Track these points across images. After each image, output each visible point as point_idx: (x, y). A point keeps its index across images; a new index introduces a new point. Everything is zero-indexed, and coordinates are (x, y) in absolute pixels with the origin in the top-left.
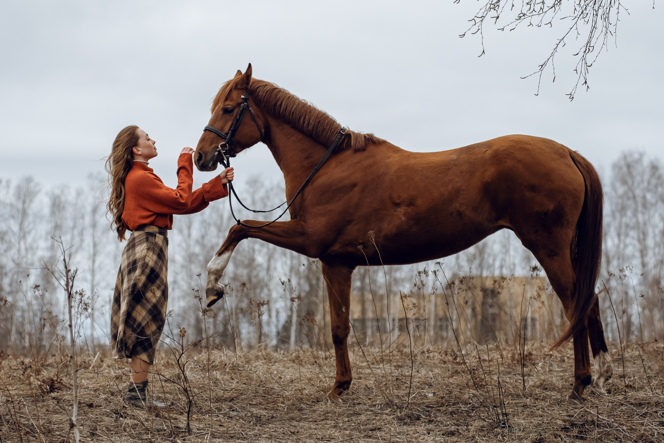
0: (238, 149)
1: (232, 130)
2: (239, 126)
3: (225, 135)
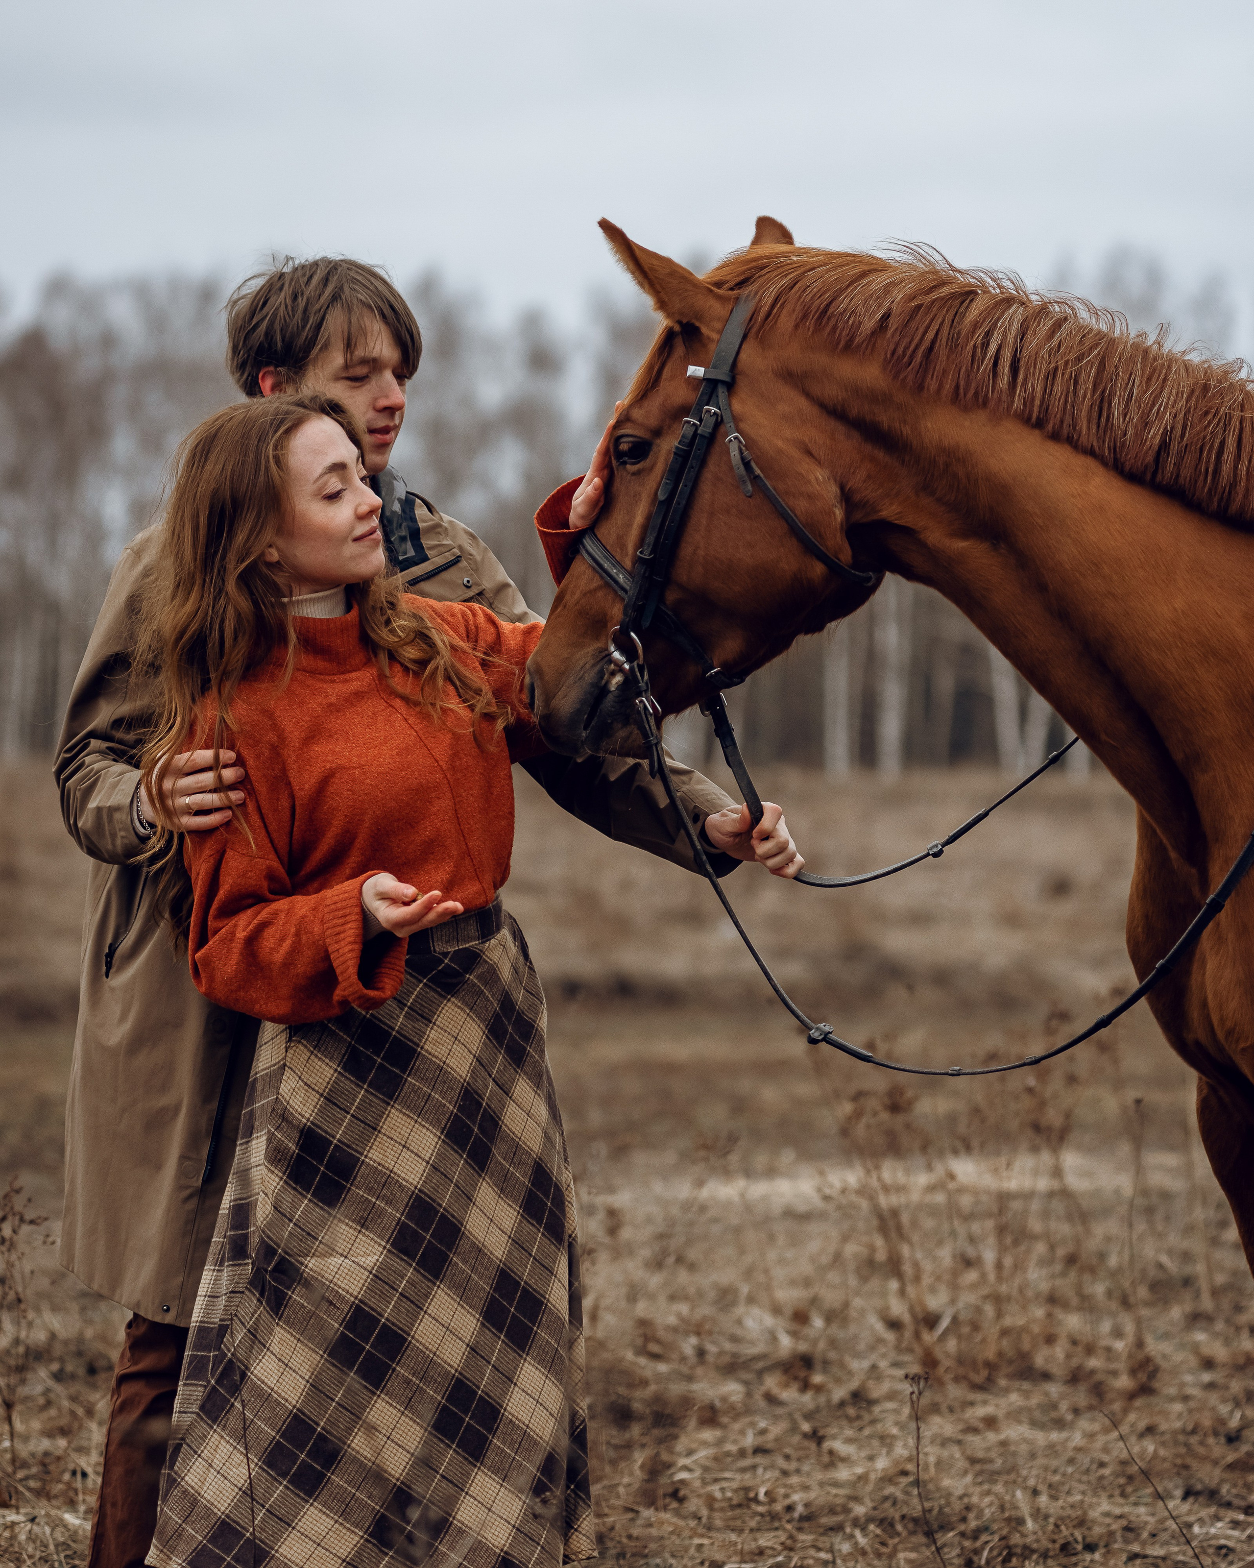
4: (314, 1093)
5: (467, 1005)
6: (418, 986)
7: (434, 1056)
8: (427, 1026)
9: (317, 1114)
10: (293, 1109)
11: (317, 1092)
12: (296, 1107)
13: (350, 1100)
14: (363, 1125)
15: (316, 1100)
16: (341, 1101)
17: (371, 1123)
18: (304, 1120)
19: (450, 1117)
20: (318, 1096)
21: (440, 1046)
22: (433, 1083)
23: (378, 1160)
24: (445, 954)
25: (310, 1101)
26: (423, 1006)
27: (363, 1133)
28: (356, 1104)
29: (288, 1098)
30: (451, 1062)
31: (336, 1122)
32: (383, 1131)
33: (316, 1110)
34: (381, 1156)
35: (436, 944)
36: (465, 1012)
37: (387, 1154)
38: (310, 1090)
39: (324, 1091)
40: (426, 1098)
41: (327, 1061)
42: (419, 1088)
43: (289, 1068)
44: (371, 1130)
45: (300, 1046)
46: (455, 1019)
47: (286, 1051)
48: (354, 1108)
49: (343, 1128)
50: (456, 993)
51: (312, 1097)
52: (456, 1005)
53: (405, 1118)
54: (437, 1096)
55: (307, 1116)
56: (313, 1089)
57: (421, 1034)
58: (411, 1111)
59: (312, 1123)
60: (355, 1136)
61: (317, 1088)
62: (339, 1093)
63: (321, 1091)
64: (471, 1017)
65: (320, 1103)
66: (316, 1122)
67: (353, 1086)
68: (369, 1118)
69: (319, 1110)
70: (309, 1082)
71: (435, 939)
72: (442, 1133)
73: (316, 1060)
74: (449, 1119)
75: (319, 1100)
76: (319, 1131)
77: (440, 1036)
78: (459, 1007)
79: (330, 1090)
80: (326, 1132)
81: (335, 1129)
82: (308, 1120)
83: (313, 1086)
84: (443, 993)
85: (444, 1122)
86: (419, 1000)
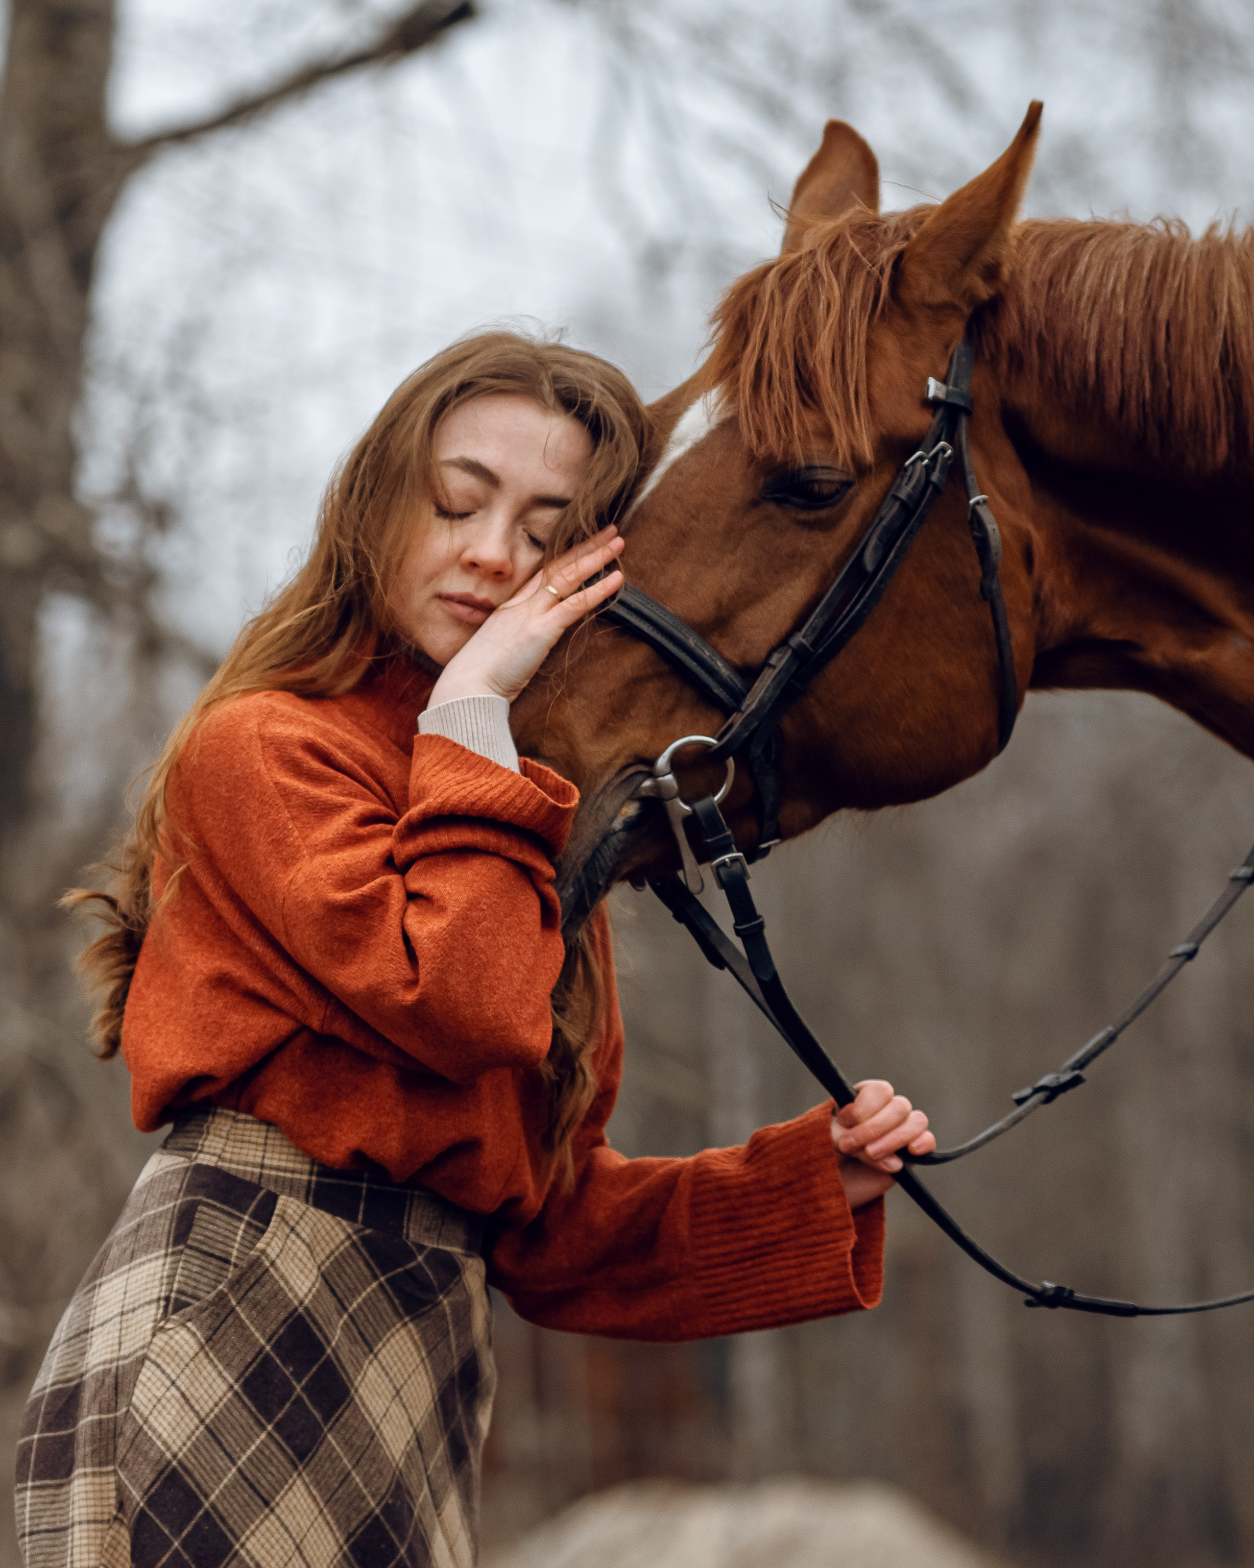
0: (793, 811)
1: (799, 654)
2: (853, 627)
3: (737, 682)
4: (191, 1414)
5: (426, 1344)
6: (370, 1284)
7: (367, 1410)
8: (366, 1355)
9: (189, 1450)
10: (154, 1431)
11: (197, 1413)
12: (160, 1430)
13: (242, 1444)
14: (250, 1491)
15: (193, 1427)
16: (228, 1439)
17: (263, 1492)
18: (168, 1455)
19: (367, 1518)
20: (196, 1421)
21: (377, 1398)
22: (358, 1456)
23: (258, 1558)
24: (421, 1248)
25: (183, 1425)
26: (368, 1320)
27: (248, 1505)
28: (249, 1452)
29: (146, 1413)
30: (387, 1430)
31: (215, 1473)
32: (277, 1511)
33: (189, 1444)
34: (263, 1552)
35: (411, 1225)
36: (420, 1354)
37: (273, 1552)
38: (187, 1408)
39: (207, 1415)
40: (342, 1477)
41: (221, 1367)
42: (338, 1457)
43: (154, 1362)
44: (260, 1502)
45: (183, 1332)
46: (404, 1359)
47: (154, 1335)
48: (244, 1458)
49: (222, 1486)
50: (418, 1316)
51: (187, 1420)
52: (412, 1338)
53: (309, 1500)
54: (358, 1479)
55: (175, 1448)
56: (192, 1408)
57: (359, 1367)
58: (320, 1490)
59: (180, 1462)
60: (235, 1505)
61: (197, 1407)
62: (228, 1426)
63: (203, 1414)
64: (425, 1366)
65: (197, 1433)
66: (186, 1462)
67: (252, 1422)
68: (263, 1482)
69: (194, 1444)
70: (187, 1394)
71: (413, 1218)
72: (347, 1541)
73: (205, 1361)
74: (363, 1522)
75: (197, 1428)
76: (188, 1479)
77: (379, 1380)
78: (415, 1343)
79: (216, 1416)
80: (198, 1485)
81: (211, 1484)
82: (175, 1456)
83: (193, 1402)
84: (401, 1310)
85: (354, 1524)
86: (365, 1309)
